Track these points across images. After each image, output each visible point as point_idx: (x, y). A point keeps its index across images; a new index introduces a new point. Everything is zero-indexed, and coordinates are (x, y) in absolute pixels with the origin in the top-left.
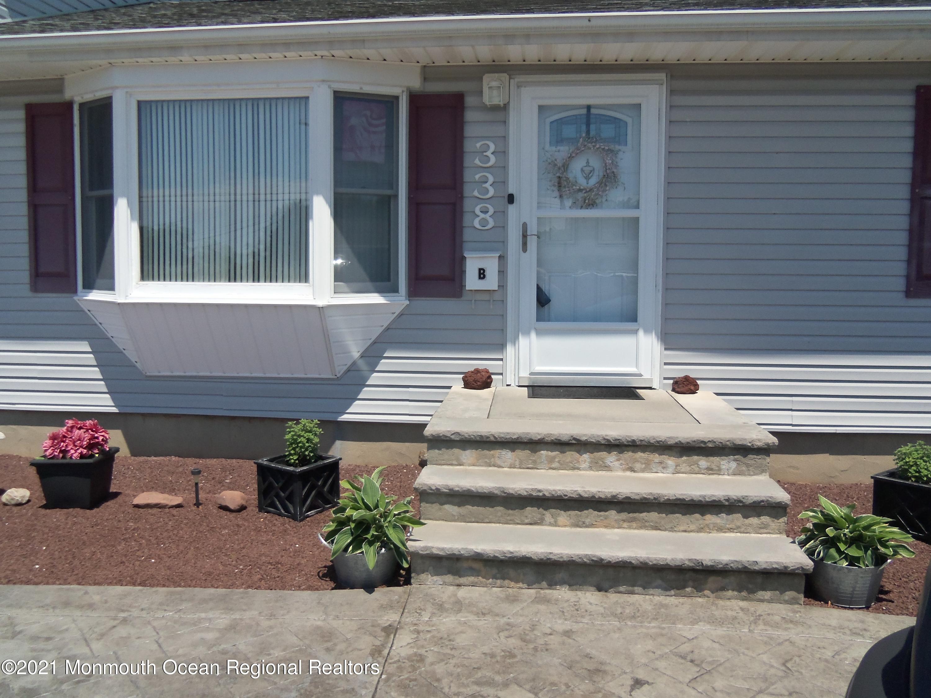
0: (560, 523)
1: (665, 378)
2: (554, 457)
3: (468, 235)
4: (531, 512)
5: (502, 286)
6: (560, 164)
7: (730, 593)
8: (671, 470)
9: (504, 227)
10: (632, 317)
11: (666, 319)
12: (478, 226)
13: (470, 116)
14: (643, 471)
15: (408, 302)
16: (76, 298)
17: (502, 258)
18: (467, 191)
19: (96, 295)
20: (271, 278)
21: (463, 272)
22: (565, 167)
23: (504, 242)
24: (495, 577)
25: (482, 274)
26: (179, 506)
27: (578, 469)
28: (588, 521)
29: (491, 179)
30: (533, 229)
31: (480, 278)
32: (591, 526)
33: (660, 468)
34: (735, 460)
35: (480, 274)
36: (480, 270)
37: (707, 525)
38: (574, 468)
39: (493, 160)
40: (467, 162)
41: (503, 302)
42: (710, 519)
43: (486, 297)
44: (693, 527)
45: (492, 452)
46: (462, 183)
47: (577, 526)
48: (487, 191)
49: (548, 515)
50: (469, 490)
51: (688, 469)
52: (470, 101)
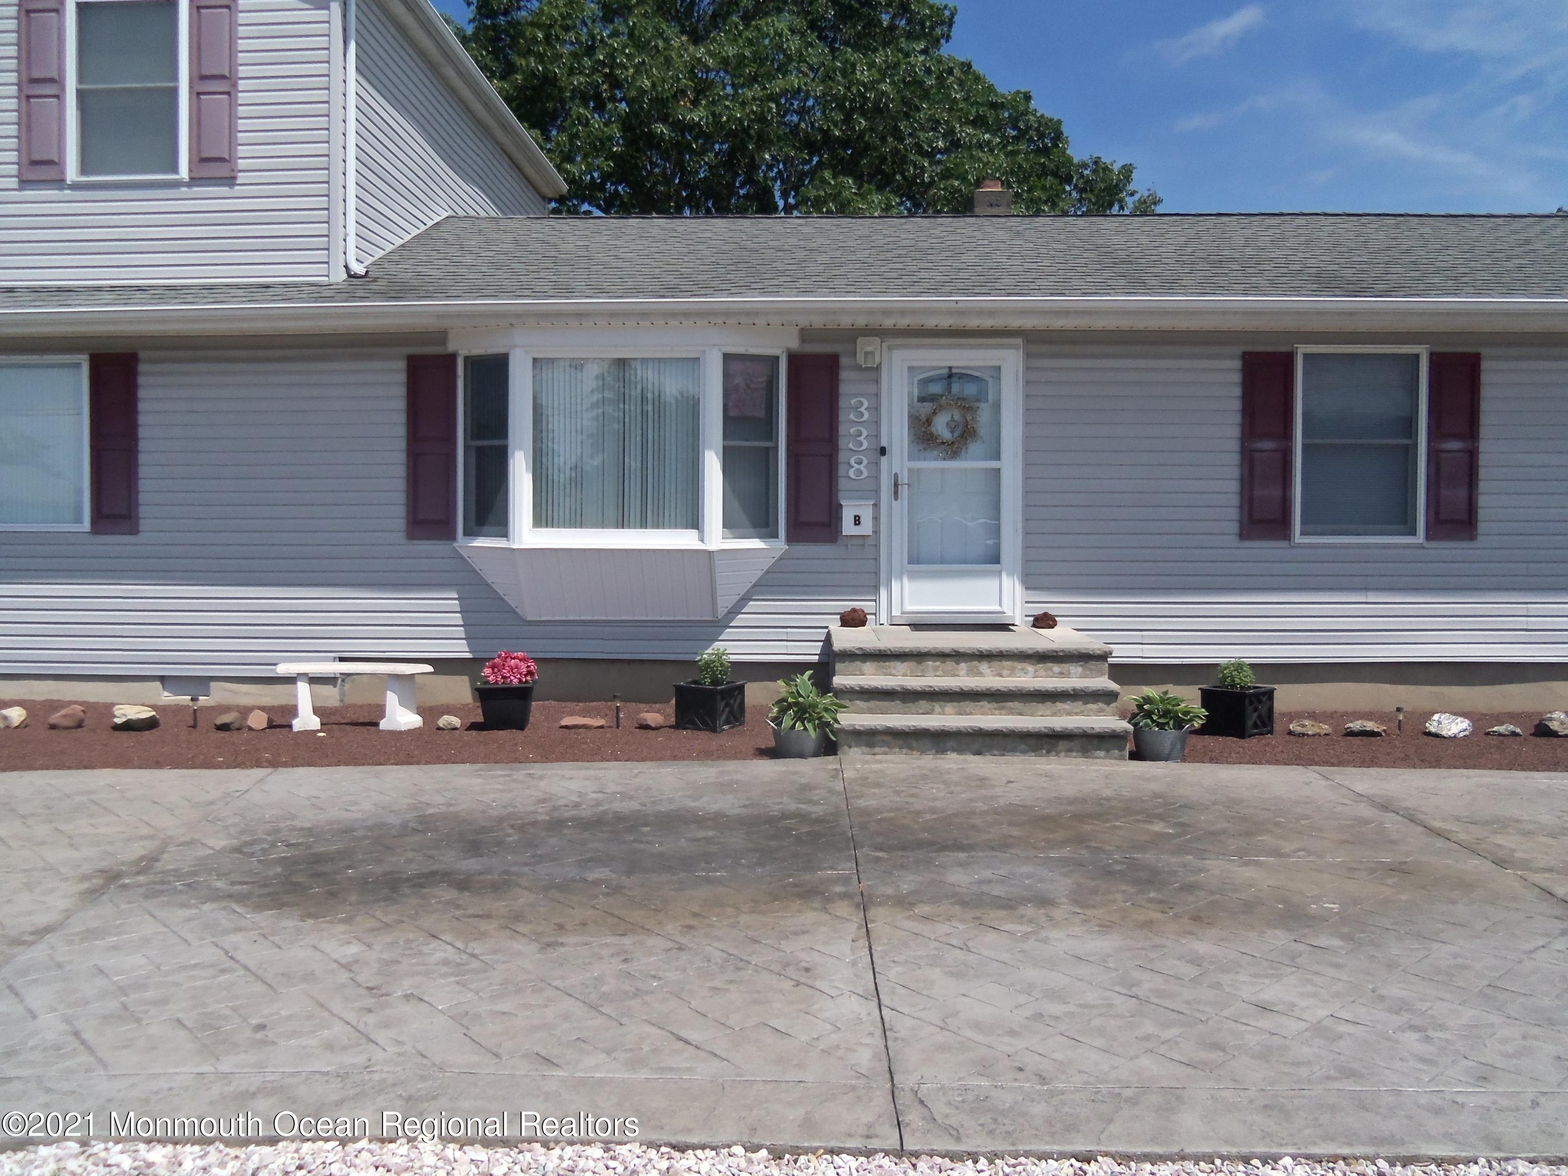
0: (947, 712)
1: (1026, 616)
2: (938, 667)
3: (843, 484)
4: (923, 704)
5: (876, 532)
6: (924, 420)
7: (1074, 754)
8: (1031, 675)
9: (877, 478)
10: (995, 559)
11: (1026, 561)
12: (852, 476)
13: (844, 375)
14: (1009, 676)
15: (787, 547)
16: (455, 545)
17: (876, 506)
18: (842, 443)
19: (481, 542)
20: (658, 525)
21: (840, 519)
22: (929, 422)
23: (877, 491)
24: (901, 748)
25: (857, 521)
26: (602, 727)
27: (958, 676)
28: (968, 710)
29: (865, 433)
30: (904, 478)
31: (856, 524)
32: (971, 714)
33: (1023, 674)
34: (1081, 666)
35: (855, 520)
36: (855, 516)
37: (1059, 711)
38: (954, 676)
39: (866, 415)
40: (842, 417)
41: (877, 546)
42: (1059, 705)
43: (860, 542)
44: (1048, 712)
45: (887, 664)
46: (837, 436)
47: (960, 714)
48: (861, 444)
49: (937, 707)
50: (876, 688)
51: (1044, 673)
52: (844, 361)
